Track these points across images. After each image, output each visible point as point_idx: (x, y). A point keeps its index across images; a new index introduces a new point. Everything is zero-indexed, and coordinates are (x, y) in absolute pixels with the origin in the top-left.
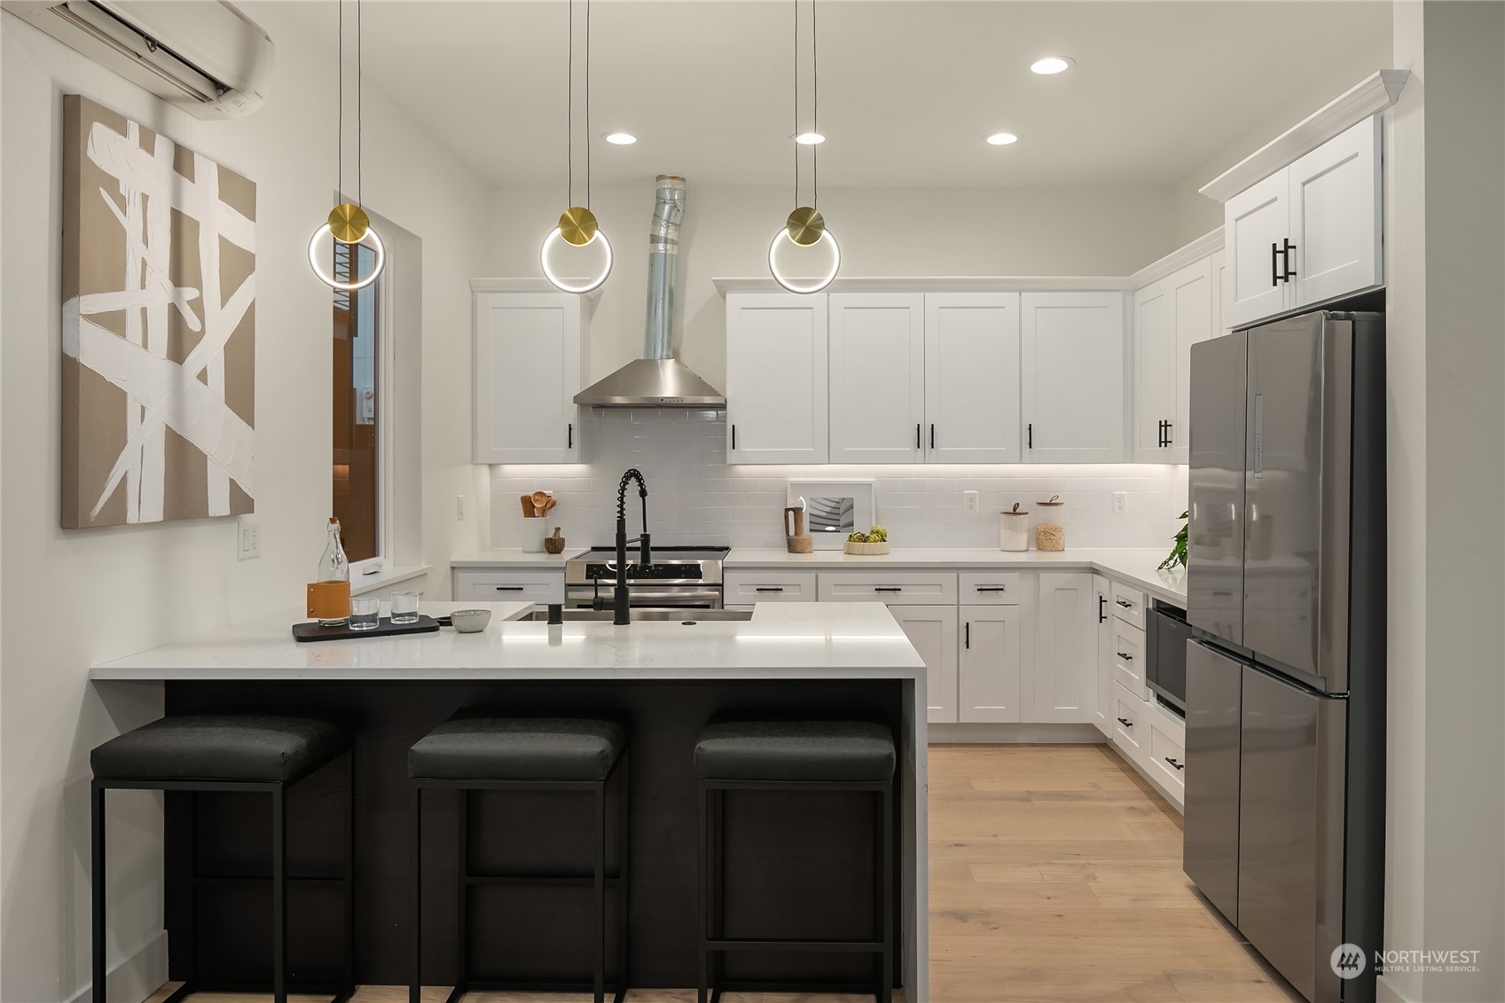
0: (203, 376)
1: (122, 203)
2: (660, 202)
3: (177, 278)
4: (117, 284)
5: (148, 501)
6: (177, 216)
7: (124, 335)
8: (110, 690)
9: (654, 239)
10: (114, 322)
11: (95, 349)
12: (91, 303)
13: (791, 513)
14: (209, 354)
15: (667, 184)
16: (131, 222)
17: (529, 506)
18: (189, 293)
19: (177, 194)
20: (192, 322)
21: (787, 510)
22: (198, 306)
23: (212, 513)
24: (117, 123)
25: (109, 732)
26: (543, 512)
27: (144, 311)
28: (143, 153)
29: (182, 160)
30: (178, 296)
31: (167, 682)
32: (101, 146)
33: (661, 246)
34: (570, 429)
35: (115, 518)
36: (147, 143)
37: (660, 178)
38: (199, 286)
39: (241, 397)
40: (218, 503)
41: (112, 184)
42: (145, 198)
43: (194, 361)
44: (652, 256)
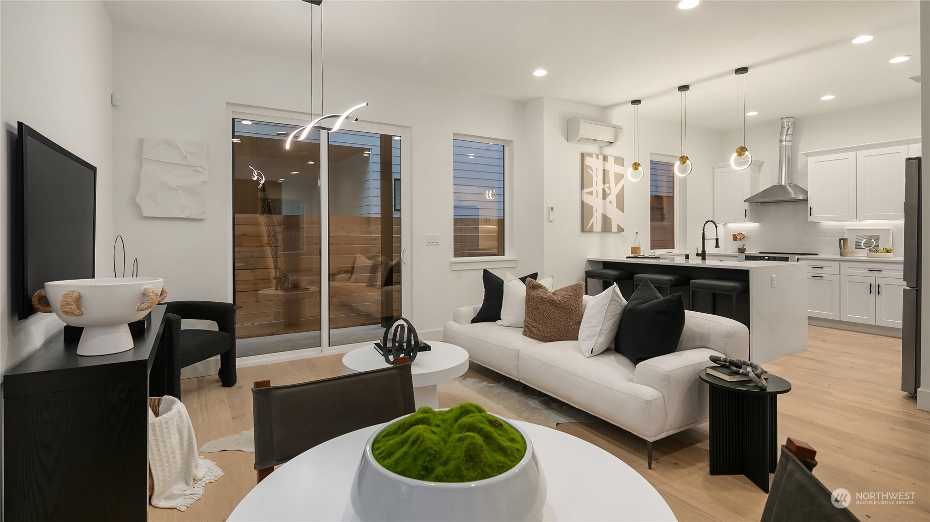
0: (610, 202)
1: (592, 170)
2: (783, 127)
3: (604, 183)
4: (591, 186)
5: (598, 227)
6: (604, 170)
7: (592, 195)
8: (591, 262)
9: (781, 141)
10: (591, 193)
11: (588, 199)
12: (586, 190)
13: (842, 240)
14: (612, 197)
15: (785, 120)
16: (594, 174)
17: (735, 238)
18: (607, 185)
19: (604, 165)
20: (608, 191)
21: (840, 240)
22: (609, 188)
23: (613, 231)
24: (591, 155)
25: (590, 269)
26: (740, 239)
27: (597, 190)
28: (597, 160)
29: (605, 158)
30: (605, 187)
31: (603, 262)
32: (588, 161)
33: (784, 143)
34: (745, 211)
35: (591, 230)
36: (597, 157)
37: (782, 119)
38: (610, 184)
39: (620, 206)
40: (614, 228)
41: (590, 167)
42: (597, 168)
43: (608, 199)
44: (780, 147)
